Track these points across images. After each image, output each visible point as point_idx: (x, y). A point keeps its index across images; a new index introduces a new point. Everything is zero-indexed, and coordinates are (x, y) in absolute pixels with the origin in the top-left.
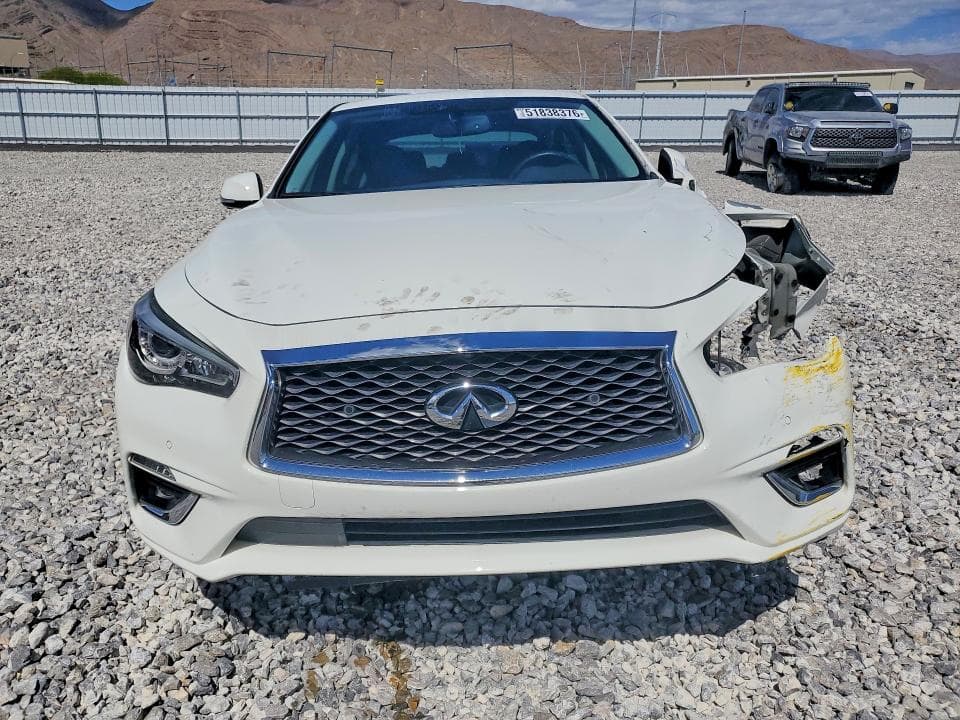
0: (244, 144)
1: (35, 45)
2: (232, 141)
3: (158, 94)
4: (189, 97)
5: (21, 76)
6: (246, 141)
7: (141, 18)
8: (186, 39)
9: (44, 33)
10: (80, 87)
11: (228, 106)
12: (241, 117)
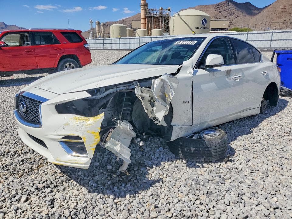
0: (271, 49)
1: (232, 21)
2: (267, 48)
3: (246, 34)
4: (256, 34)
5: (226, 31)
6: (272, 48)
7: (266, 10)
8: (279, 15)
9: (235, 18)
10: (240, 33)
11: (269, 36)
12: (272, 40)
